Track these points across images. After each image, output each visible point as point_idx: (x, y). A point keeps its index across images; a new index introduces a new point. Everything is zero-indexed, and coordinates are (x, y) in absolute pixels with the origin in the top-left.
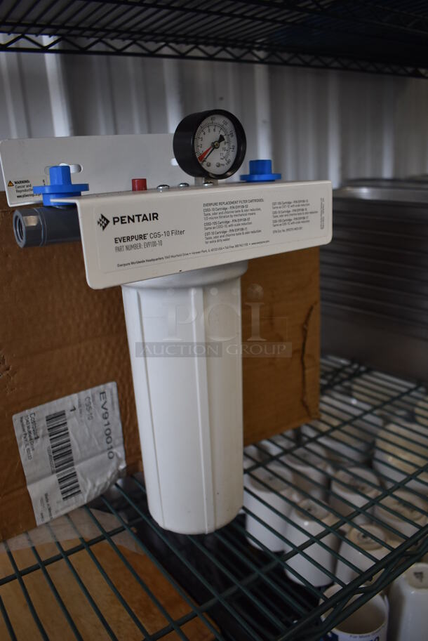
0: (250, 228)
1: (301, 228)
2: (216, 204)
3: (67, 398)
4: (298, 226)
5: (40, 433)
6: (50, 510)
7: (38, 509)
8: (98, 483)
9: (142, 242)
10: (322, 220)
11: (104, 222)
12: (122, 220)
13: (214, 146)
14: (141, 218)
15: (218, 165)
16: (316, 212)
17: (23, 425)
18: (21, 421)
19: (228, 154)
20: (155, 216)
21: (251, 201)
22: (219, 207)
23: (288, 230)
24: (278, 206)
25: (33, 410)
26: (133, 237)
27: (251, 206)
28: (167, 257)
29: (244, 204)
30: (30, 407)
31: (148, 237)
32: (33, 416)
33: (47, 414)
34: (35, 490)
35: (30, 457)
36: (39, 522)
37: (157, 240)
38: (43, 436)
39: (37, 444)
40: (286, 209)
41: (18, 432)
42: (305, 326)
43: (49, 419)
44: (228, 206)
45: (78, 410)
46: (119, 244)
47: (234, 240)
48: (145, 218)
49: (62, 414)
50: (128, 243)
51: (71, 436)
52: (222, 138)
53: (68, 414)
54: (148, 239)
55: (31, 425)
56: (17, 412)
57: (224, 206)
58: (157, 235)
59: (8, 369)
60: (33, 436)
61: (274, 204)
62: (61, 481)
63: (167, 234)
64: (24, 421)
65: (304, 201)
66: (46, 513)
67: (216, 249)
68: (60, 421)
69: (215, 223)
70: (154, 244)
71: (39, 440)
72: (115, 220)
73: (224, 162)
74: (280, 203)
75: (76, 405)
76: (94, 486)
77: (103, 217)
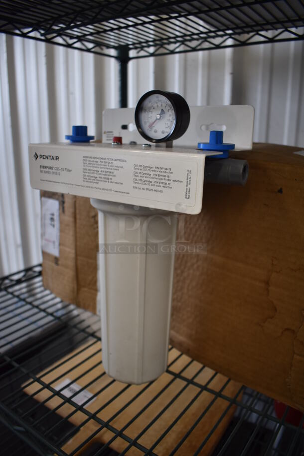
0: (114, 179)
1: (161, 191)
2: (91, 157)
4: (159, 189)
9: (50, 170)
10: (188, 191)
11: (36, 156)
12: (43, 157)
14: (51, 157)
16: (181, 182)
20: (57, 158)
21: (116, 160)
22: (93, 160)
23: (147, 189)
24: (140, 168)
26: (47, 167)
27: (116, 163)
28: (62, 183)
29: (111, 161)
31: (54, 169)
36: (97, 313)
37: (58, 171)
40: (147, 172)
44: (99, 161)
46: (42, 169)
47: (101, 185)
48: (53, 158)
50: (45, 170)
57: (95, 160)
58: (58, 169)
61: (136, 166)
63: (63, 169)
65: (167, 169)
67: (89, 187)
69: (90, 170)
70: (56, 174)
72: (40, 156)
74: (141, 166)
77: (36, 154)
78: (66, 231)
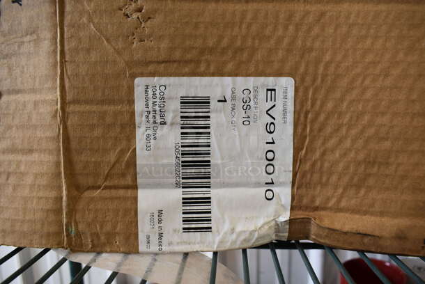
3: (216, 79)
5: (169, 117)
6: (161, 235)
7: (145, 228)
8: (239, 228)
17: (147, 98)
18: (146, 91)
25: (164, 80)
30: (161, 75)
32: (162, 88)
33: (183, 92)
34: (147, 199)
35: (148, 148)
36: (142, 248)
38: (172, 124)
39: (162, 131)
41: (139, 106)
43: (186, 102)
45: (229, 104)
49: (205, 102)
51: (213, 141)
53: (214, 104)
55: (158, 100)
56: (142, 75)
59: (140, 10)
60: (159, 120)
62: (186, 201)
64: (150, 93)
66: (155, 239)
68: (201, 111)
71: (165, 126)
75: (228, 95)
76: (233, 230)
78: (25, 48)
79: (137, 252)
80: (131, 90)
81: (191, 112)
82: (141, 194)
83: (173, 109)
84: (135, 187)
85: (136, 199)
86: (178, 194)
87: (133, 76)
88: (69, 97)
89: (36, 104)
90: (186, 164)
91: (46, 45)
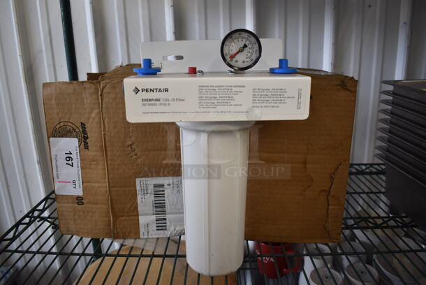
0: (233, 103)
1: (277, 107)
2: (208, 86)
3: (166, 178)
4: (275, 105)
5: (149, 191)
6: (148, 232)
7: (142, 230)
8: (177, 229)
9: (158, 102)
10: (299, 103)
11: (137, 91)
12: (147, 90)
13: (241, 51)
14: (158, 90)
15: (244, 62)
16: (293, 97)
17: (141, 185)
18: (140, 183)
19: (251, 56)
20: (166, 90)
21: (235, 86)
22: (210, 88)
23: (266, 107)
24: (258, 91)
25: (147, 179)
26: (152, 100)
27: (234, 89)
28: (172, 113)
29: (229, 88)
32: (147, 182)
33: (154, 183)
34: (143, 220)
35: (142, 202)
36: (141, 237)
37: (167, 102)
38: (151, 194)
39: (147, 196)
40: (265, 93)
41: (138, 188)
42: (333, 176)
43: (155, 186)
44: (217, 88)
45: (171, 186)
46: (144, 102)
47: (219, 108)
48: (160, 91)
49: (163, 185)
50: (149, 102)
51: (166, 199)
52: (245, 46)
53: (166, 186)
54: (161, 101)
55: (145, 186)
56: (139, 177)
57: (213, 88)
58: (168, 100)
59: (136, 155)
60: (145, 192)
61: (255, 89)
62: (157, 220)
63: (173, 100)
64: (142, 183)
65: (282, 89)
66: (146, 233)
67: (206, 112)
68: (161, 189)
69: (206, 97)
70: (165, 105)
72: (143, 90)
73: (249, 60)
74: (259, 89)
75: (171, 183)
76: (175, 229)
77: (136, 88)
78: (92, 166)
79: (139, 238)
80: (135, 183)
81: (158, 189)
82: (140, 217)
83: (151, 188)
84: (138, 215)
85: (138, 220)
86: (154, 217)
87: (136, 178)
88: (111, 185)
89: (99, 187)
90: (156, 207)
91: (100, 167)
